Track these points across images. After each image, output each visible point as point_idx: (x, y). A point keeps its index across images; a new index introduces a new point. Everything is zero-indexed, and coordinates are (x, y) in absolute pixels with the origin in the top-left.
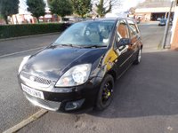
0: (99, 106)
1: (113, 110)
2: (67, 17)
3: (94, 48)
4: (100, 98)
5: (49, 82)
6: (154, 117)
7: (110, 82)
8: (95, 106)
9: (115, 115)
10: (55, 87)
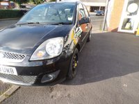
0: (70, 76)
1: (80, 78)
2: (24, 4)
3: (61, 25)
4: (71, 68)
5: (22, 57)
6: (112, 79)
7: (76, 55)
8: (67, 76)
9: (83, 82)
10: (29, 61)
